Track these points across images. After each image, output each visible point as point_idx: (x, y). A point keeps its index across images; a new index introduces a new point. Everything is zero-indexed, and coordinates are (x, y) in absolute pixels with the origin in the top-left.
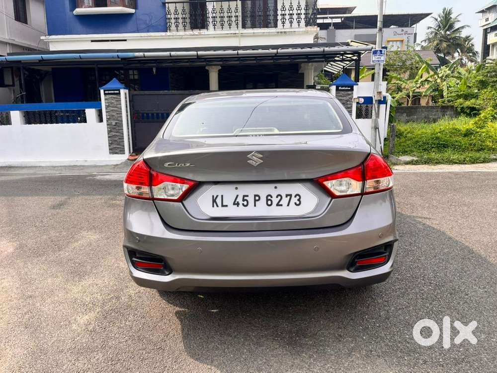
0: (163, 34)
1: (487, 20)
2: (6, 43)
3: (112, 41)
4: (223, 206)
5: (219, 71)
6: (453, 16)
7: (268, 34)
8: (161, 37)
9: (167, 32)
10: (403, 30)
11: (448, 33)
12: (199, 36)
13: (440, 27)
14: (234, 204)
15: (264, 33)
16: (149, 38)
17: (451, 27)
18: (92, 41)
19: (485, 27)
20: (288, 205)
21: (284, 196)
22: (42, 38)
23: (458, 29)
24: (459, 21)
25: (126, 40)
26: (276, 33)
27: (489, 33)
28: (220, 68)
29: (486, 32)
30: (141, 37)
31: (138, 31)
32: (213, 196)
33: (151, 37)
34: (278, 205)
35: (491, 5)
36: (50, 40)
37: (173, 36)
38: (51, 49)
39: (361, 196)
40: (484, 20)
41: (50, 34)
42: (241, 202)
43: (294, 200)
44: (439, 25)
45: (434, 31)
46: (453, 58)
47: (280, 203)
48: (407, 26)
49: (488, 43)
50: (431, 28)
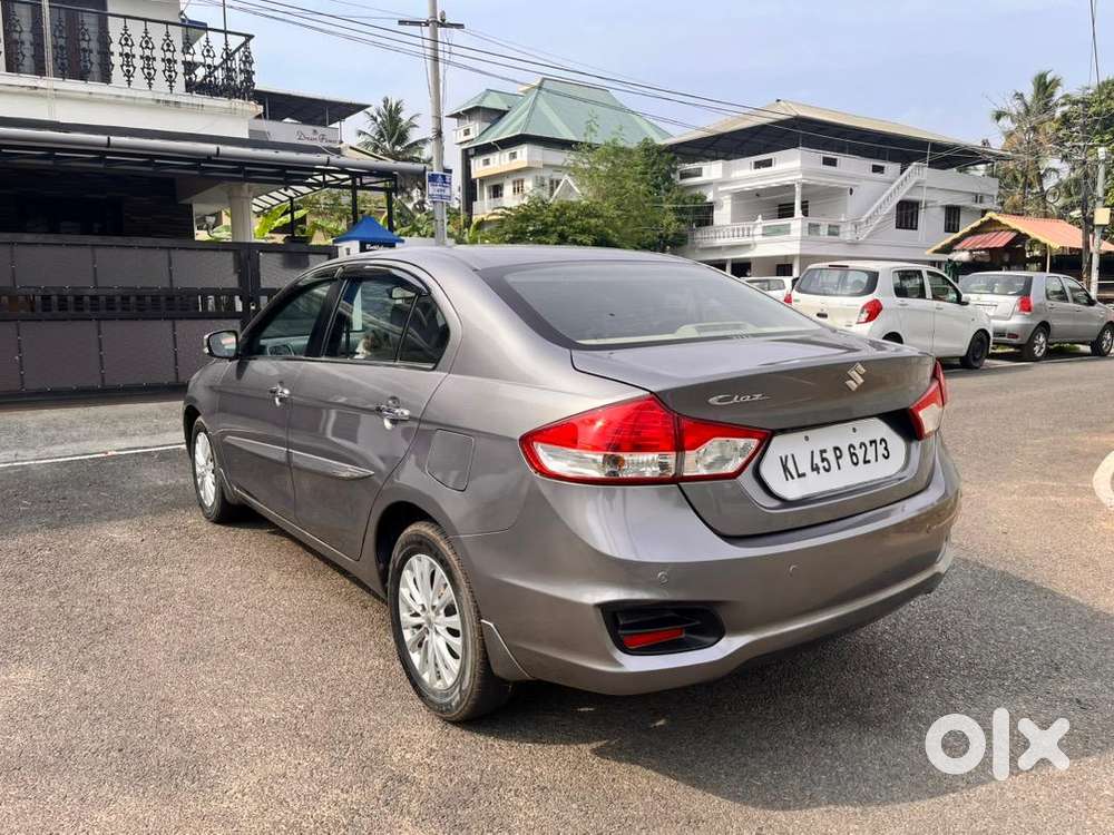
1: (467, 132)
4: (799, 476)
6: (404, 117)
7: (129, 100)
10: (315, 131)
11: (398, 148)
13: (382, 135)
14: (813, 470)
15: (119, 96)
17: (402, 138)
19: (465, 146)
20: (876, 461)
21: (868, 445)
23: (416, 143)
24: (415, 126)
26: (154, 103)
27: (472, 156)
29: (467, 157)
32: (781, 459)
34: (866, 462)
35: (471, 106)
40: (462, 132)
42: (820, 464)
43: (881, 449)
44: (380, 131)
45: (370, 140)
46: (410, 198)
47: (867, 458)
48: (323, 124)
49: (473, 176)
50: (365, 133)
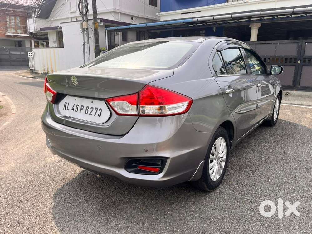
0: (223, 4)
2: (142, 18)
3: (192, 12)
4: (67, 109)
5: (260, 28)
8: (221, 7)
9: (226, 3)
12: (247, 4)
14: (72, 109)
16: (214, 8)
18: (182, 14)
20: (95, 115)
21: (94, 109)
22: (157, 14)
25: (200, 11)
28: (260, 25)
30: (209, 8)
31: (208, 5)
32: (65, 103)
33: (215, 8)
34: (90, 114)
36: (161, 15)
37: (229, 5)
38: (161, 20)
39: (138, 117)
41: (161, 12)
42: (75, 109)
43: (98, 112)
47: (91, 113)
